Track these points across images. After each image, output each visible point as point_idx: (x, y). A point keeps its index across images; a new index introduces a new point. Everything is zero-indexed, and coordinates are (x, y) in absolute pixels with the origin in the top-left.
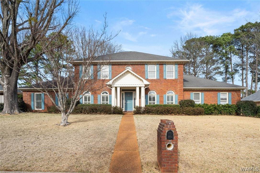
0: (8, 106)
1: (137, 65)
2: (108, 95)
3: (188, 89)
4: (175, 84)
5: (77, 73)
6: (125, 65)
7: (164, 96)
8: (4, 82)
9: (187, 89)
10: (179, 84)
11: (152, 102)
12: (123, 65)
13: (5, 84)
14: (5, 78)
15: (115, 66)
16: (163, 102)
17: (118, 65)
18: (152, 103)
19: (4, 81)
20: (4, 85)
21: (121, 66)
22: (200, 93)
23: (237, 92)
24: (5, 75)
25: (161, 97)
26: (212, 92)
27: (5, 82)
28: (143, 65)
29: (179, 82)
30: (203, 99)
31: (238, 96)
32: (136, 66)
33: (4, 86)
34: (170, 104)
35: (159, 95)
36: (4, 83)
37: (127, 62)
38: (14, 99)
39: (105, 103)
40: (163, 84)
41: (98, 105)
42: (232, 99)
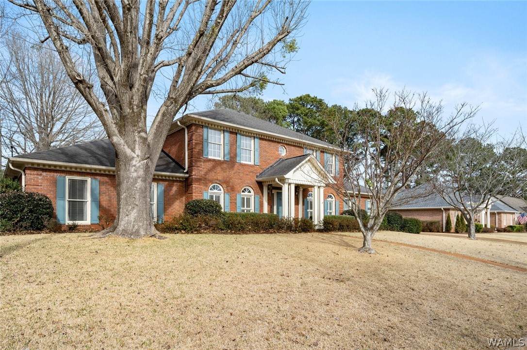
0: (145, 216)
1: (294, 146)
2: (251, 196)
5: (199, 142)
6: (278, 142)
8: (133, 150)
10: (340, 185)
12: (275, 142)
13: (138, 156)
14: (137, 139)
15: (264, 142)
17: (269, 140)
19: (135, 147)
20: (133, 158)
21: (273, 144)
24: (139, 132)
27: (138, 152)
28: (301, 147)
32: (293, 148)
33: (134, 162)
36: (134, 152)
37: (283, 139)
39: (245, 212)
41: (236, 215)
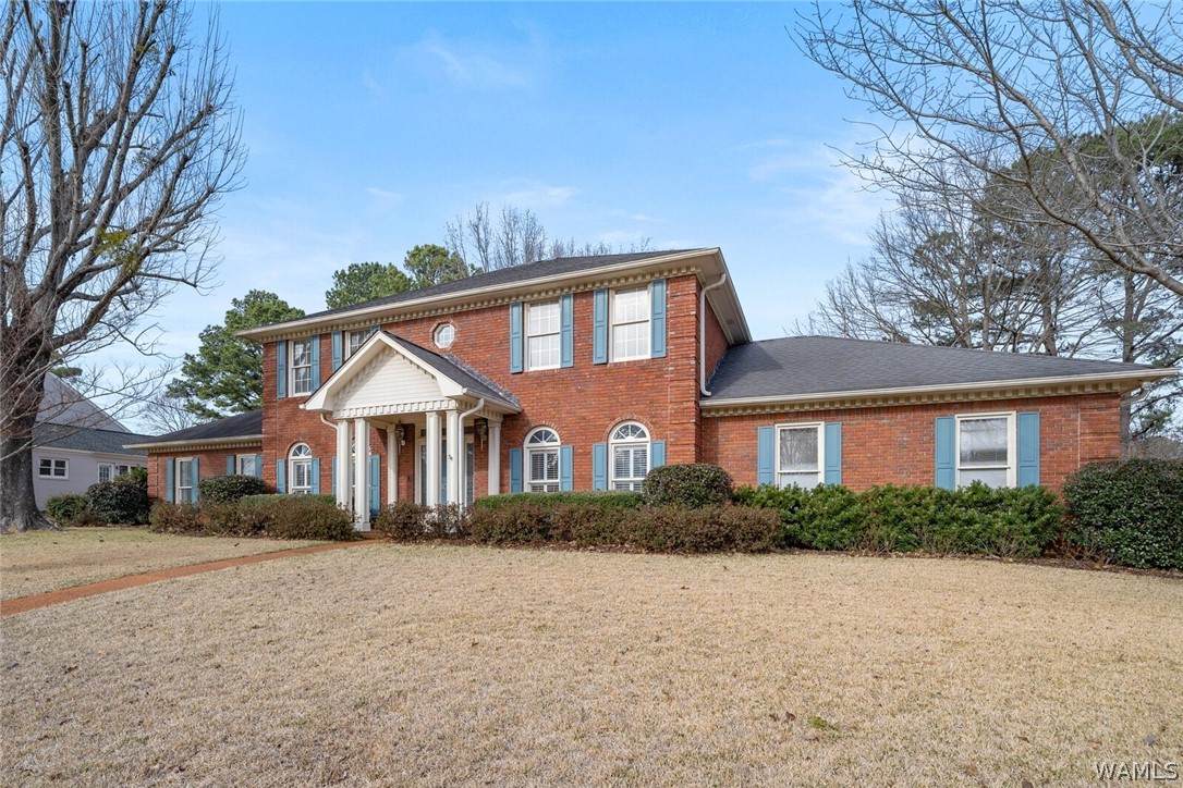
3: (745, 407)
4: (652, 388)
7: (597, 449)
9: (736, 408)
10: (676, 383)
11: (546, 480)
16: (591, 479)
18: (546, 487)
22: (821, 426)
23: (1084, 404)
25: (582, 457)
26: (900, 417)
29: (672, 372)
30: (837, 459)
31: (1094, 433)
32: (473, 318)
34: (632, 488)
35: (571, 446)
38: (13, 480)
40: (591, 388)
42: (1042, 454)
